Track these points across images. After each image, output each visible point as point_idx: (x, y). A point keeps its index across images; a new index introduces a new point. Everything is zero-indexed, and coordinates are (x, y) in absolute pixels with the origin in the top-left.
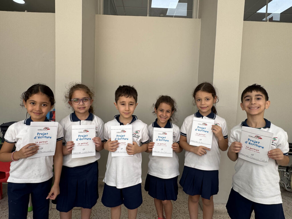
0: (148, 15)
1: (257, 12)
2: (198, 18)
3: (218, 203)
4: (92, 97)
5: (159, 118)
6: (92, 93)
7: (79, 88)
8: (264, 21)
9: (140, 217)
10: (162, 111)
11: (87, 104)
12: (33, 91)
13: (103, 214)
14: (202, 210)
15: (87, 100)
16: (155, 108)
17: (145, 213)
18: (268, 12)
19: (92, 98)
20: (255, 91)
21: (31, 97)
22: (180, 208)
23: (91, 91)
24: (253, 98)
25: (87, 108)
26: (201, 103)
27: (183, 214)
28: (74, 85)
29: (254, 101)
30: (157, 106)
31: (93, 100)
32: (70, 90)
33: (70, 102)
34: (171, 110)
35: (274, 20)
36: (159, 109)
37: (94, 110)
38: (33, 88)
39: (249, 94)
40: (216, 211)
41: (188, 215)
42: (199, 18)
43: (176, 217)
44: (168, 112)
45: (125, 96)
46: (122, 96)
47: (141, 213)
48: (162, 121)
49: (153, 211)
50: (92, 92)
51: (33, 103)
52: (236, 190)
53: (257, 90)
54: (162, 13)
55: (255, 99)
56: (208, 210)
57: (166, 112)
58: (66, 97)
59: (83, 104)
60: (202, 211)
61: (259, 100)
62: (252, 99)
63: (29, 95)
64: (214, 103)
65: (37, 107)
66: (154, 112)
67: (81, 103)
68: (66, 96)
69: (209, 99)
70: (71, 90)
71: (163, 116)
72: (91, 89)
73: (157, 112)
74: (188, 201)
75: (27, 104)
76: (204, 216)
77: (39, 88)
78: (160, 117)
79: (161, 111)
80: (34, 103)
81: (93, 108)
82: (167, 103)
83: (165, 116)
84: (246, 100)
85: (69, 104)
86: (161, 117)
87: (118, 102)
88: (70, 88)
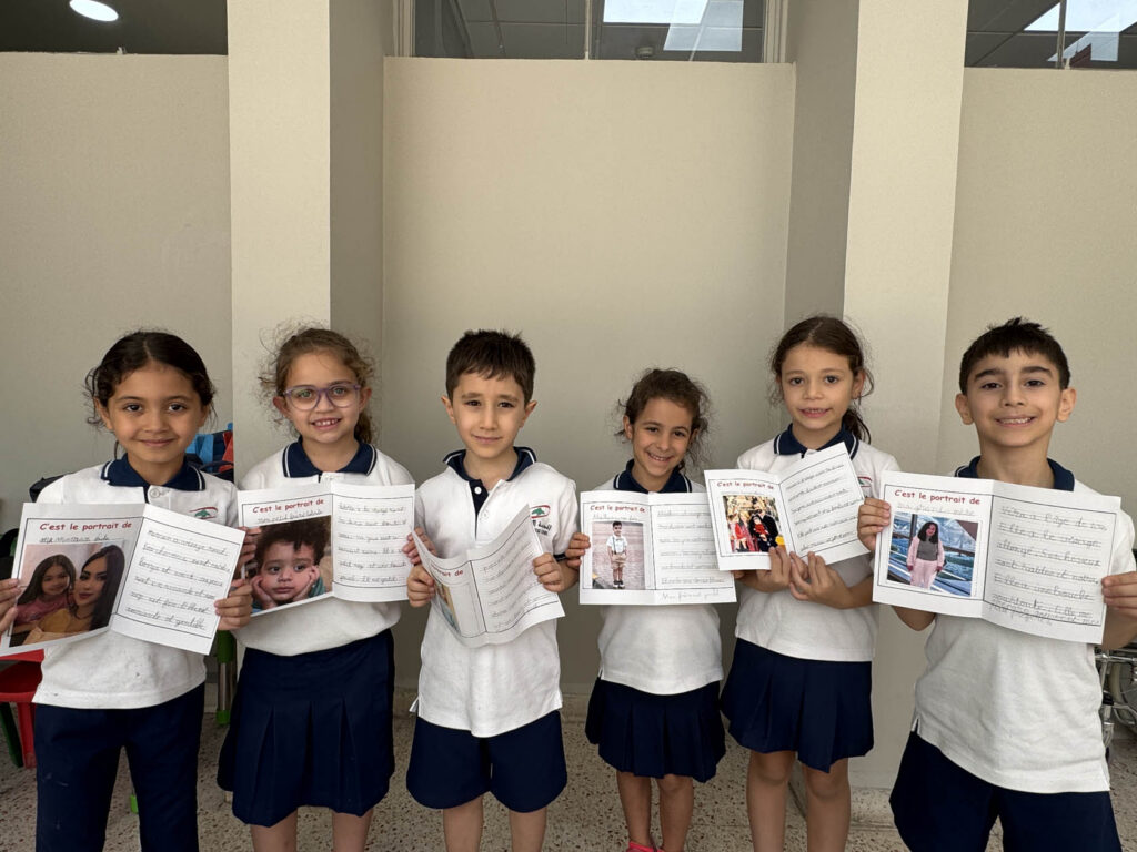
0: (587, 54)
1: (1028, 29)
2: (786, 62)
3: (866, 788)
4: (368, 381)
5: (644, 458)
6: (366, 366)
7: (314, 346)
8: (1052, 65)
9: (558, 837)
10: (655, 429)
11: (347, 406)
12: (126, 363)
13: (420, 827)
14: (804, 816)
15: (347, 391)
16: (624, 418)
17: (579, 825)
18: (1067, 29)
19: (364, 382)
20: (1021, 351)
21: (123, 384)
22: (716, 806)
23: (362, 356)
24: (1014, 379)
25: (349, 423)
26: (807, 392)
27: (727, 828)
28: (296, 333)
29: (1015, 394)
30: (633, 410)
31: (370, 391)
32: (278, 353)
33: (281, 398)
34: (688, 426)
35: (1094, 57)
36: (645, 424)
37: (372, 428)
38: (122, 351)
39: (994, 361)
40: (858, 820)
41: (747, 831)
42: (790, 60)
43: (701, 841)
44: (678, 434)
45: (479, 371)
46: (471, 372)
47: (564, 825)
48: (656, 469)
49: (611, 816)
50: (366, 361)
51: (135, 408)
52: (929, 737)
53: (1030, 347)
54: (645, 42)
55: (1020, 383)
56: (828, 817)
57: (671, 433)
58: (264, 382)
59: (332, 408)
60: (801, 818)
61: (1036, 388)
62: (1006, 384)
63: (111, 378)
64: (852, 398)
65: (151, 420)
66: (622, 433)
67: (323, 405)
68: (263, 376)
69: (838, 380)
70: (281, 355)
71: (659, 448)
72: (360, 348)
73: (633, 432)
74: (745, 780)
75: (111, 411)
76: (813, 837)
77: (145, 347)
78: (646, 455)
79: (653, 430)
80: (136, 406)
81: (369, 423)
82: (673, 401)
83: (667, 450)
84: (984, 387)
85: (274, 408)
86: (649, 454)
87: (457, 393)
88: (280, 346)
